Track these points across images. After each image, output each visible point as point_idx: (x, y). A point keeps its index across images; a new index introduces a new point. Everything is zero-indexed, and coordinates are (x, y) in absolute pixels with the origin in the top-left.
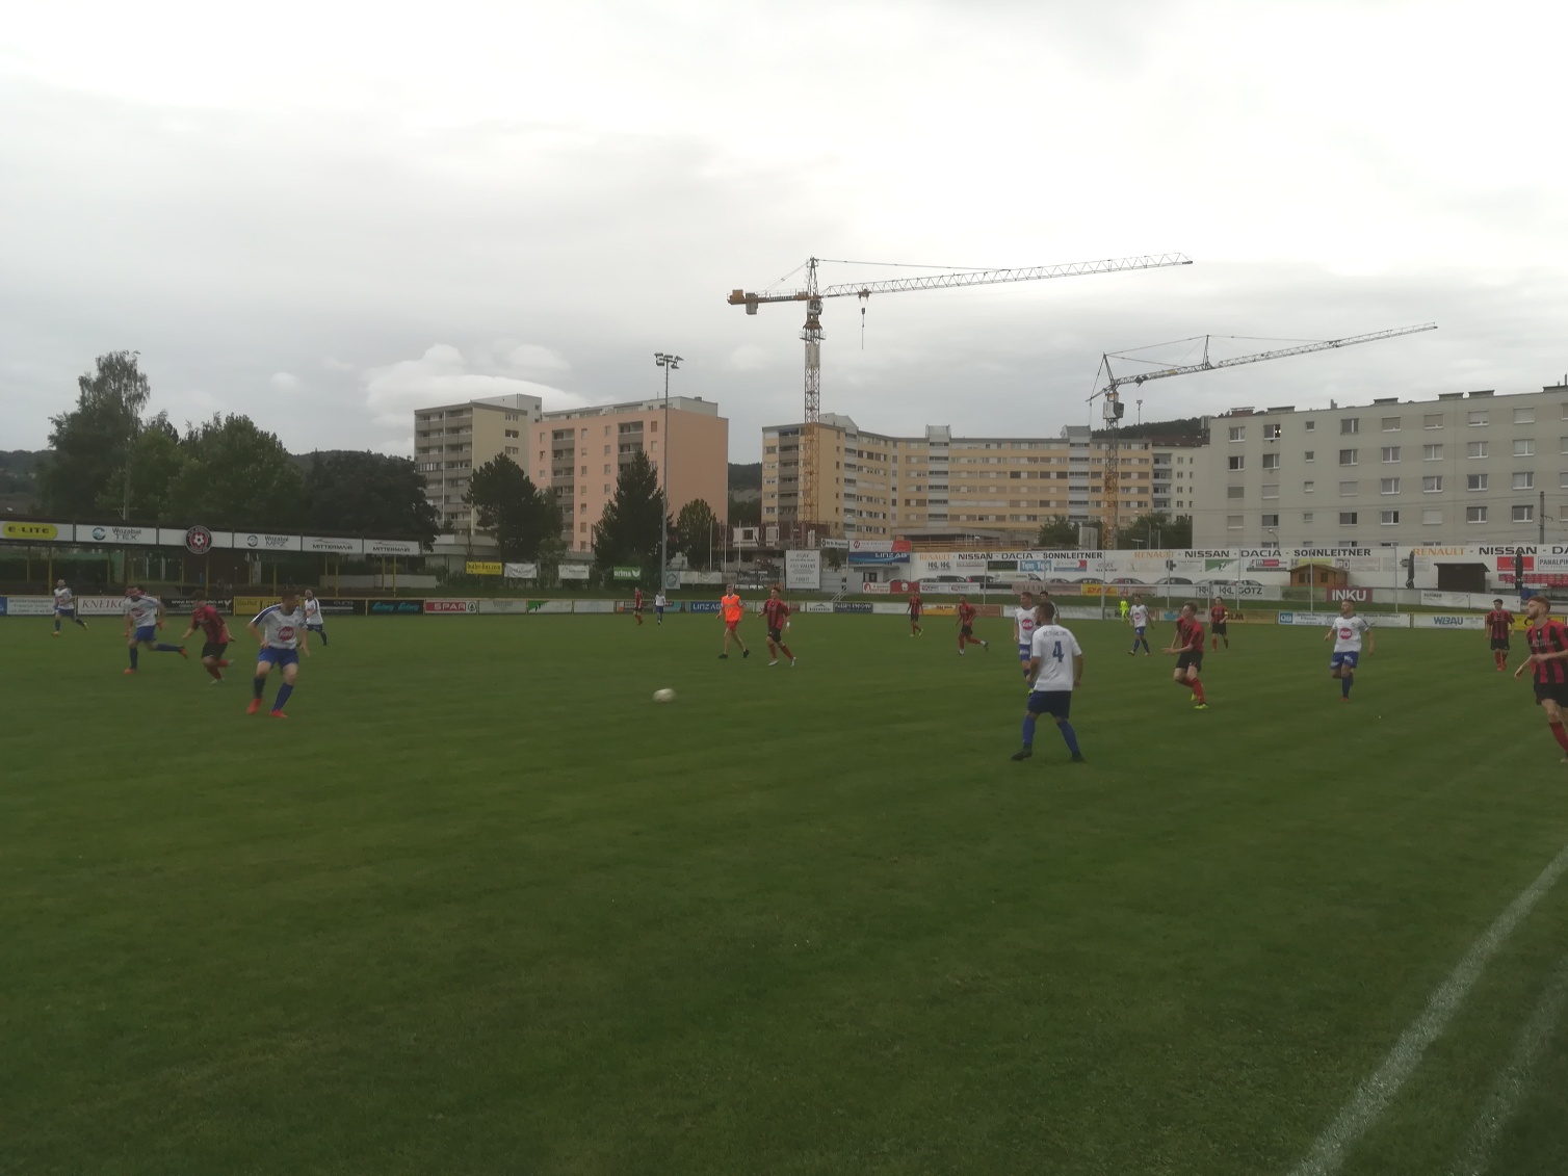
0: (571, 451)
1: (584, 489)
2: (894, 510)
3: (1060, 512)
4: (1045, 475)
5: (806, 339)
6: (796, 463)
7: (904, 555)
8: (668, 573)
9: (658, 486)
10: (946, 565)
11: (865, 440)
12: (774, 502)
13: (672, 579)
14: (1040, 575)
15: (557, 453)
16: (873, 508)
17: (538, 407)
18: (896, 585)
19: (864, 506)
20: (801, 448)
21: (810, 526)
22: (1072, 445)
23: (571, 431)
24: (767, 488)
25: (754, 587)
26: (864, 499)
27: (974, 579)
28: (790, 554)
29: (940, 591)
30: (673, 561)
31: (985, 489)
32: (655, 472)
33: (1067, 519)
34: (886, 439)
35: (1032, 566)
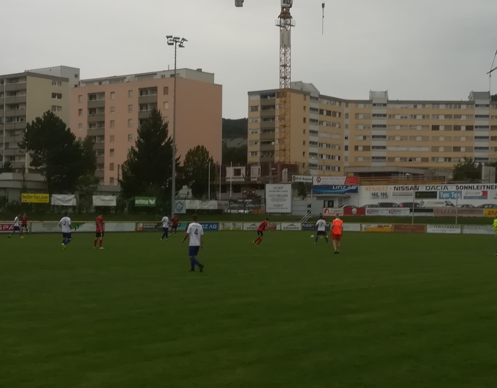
0: (102, 109)
1: (112, 138)
2: (346, 153)
3: (468, 155)
4: (457, 128)
5: (280, 26)
6: (273, 118)
7: (354, 188)
8: (177, 201)
9: (169, 136)
10: (385, 195)
11: (325, 102)
12: (257, 148)
13: (179, 205)
14: (453, 202)
15: (92, 111)
16: (331, 152)
17: (77, 76)
18: (348, 210)
19: (324, 150)
20: (277, 107)
21: (284, 166)
22: (477, 106)
23: (102, 94)
24: (251, 137)
25: (242, 211)
26: (324, 146)
27: (405, 205)
28: (269, 187)
29: (380, 214)
30: (181, 192)
31: (413, 138)
32: (166, 125)
33: (473, 161)
34: (340, 101)
35: (447, 195)
